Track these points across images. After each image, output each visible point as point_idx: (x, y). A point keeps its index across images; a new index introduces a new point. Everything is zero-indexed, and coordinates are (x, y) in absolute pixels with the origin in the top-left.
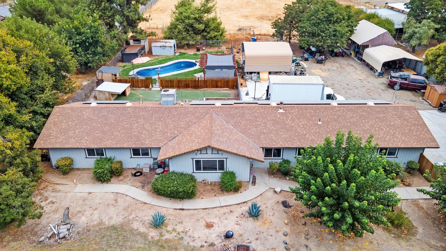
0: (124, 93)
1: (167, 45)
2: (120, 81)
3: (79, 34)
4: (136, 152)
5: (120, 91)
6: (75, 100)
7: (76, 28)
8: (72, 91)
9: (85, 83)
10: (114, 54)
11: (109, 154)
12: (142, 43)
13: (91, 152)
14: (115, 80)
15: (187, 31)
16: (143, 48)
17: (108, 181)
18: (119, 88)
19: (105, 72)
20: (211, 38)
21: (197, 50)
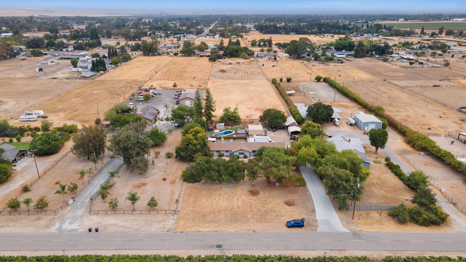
0: (215, 141)
1: (222, 125)
4: (226, 151)
11: (221, 152)
12: (213, 125)
13: (217, 151)
15: (228, 120)
18: (213, 139)
20: (237, 122)
21: (232, 127)
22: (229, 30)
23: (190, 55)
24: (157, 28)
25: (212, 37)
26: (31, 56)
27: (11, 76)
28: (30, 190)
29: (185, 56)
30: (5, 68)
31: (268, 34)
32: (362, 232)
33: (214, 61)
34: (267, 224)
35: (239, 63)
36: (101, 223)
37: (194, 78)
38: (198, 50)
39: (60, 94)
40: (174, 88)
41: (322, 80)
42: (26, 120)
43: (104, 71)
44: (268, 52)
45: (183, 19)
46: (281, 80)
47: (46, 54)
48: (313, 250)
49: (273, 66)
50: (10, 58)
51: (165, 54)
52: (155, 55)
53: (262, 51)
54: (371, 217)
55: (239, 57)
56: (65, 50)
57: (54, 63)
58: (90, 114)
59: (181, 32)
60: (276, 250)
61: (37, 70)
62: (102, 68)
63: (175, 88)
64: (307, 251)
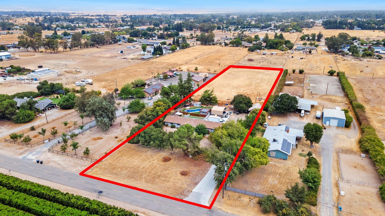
0: (181, 115)
1: (198, 104)
2: (181, 112)
3: (175, 100)
4: (178, 124)
5: (180, 115)
6: (170, 115)
7: (174, 99)
8: (170, 113)
9: (174, 112)
10: (183, 105)
11: (173, 124)
12: (191, 102)
13: (171, 123)
14: (180, 112)
15: (205, 100)
16: (191, 104)
17: (173, 128)
18: (180, 114)
19: (178, 110)
20: (212, 103)
21: (207, 106)
22: (293, 25)
23: (237, 46)
24: (233, 23)
25: (273, 31)
26: (126, 43)
27: (102, 56)
28: (35, 130)
29: (233, 46)
30: (104, 50)
31: (330, 29)
32: (219, 211)
33: (252, 51)
34: (150, 185)
35: (272, 54)
36: (49, 158)
37: (219, 64)
38: (247, 42)
39: (116, 69)
40: (195, 71)
41: (336, 74)
42: (79, 85)
43: (160, 55)
44: (310, 46)
45: (264, 16)
46: (294, 71)
47: (136, 41)
48: (162, 213)
49: (301, 59)
50: (114, 43)
51: (218, 44)
52: (210, 45)
53: (305, 44)
54: (240, 200)
55: (277, 49)
56: (151, 39)
57: (135, 48)
58: (119, 85)
59: (250, 27)
60: (136, 205)
61: (120, 52)
62: (159, 53)
63: (197, 71)
64: (158, 213)
